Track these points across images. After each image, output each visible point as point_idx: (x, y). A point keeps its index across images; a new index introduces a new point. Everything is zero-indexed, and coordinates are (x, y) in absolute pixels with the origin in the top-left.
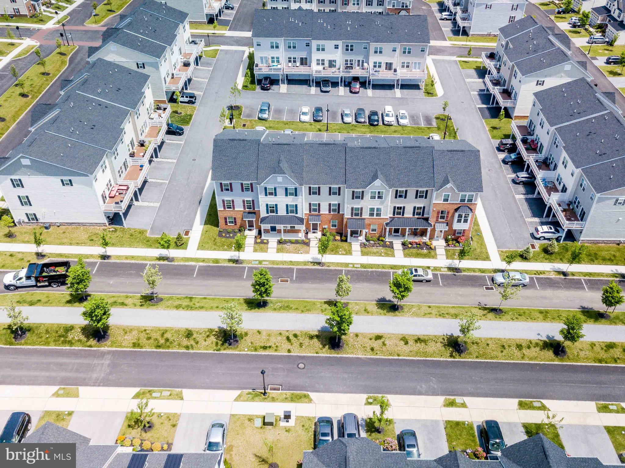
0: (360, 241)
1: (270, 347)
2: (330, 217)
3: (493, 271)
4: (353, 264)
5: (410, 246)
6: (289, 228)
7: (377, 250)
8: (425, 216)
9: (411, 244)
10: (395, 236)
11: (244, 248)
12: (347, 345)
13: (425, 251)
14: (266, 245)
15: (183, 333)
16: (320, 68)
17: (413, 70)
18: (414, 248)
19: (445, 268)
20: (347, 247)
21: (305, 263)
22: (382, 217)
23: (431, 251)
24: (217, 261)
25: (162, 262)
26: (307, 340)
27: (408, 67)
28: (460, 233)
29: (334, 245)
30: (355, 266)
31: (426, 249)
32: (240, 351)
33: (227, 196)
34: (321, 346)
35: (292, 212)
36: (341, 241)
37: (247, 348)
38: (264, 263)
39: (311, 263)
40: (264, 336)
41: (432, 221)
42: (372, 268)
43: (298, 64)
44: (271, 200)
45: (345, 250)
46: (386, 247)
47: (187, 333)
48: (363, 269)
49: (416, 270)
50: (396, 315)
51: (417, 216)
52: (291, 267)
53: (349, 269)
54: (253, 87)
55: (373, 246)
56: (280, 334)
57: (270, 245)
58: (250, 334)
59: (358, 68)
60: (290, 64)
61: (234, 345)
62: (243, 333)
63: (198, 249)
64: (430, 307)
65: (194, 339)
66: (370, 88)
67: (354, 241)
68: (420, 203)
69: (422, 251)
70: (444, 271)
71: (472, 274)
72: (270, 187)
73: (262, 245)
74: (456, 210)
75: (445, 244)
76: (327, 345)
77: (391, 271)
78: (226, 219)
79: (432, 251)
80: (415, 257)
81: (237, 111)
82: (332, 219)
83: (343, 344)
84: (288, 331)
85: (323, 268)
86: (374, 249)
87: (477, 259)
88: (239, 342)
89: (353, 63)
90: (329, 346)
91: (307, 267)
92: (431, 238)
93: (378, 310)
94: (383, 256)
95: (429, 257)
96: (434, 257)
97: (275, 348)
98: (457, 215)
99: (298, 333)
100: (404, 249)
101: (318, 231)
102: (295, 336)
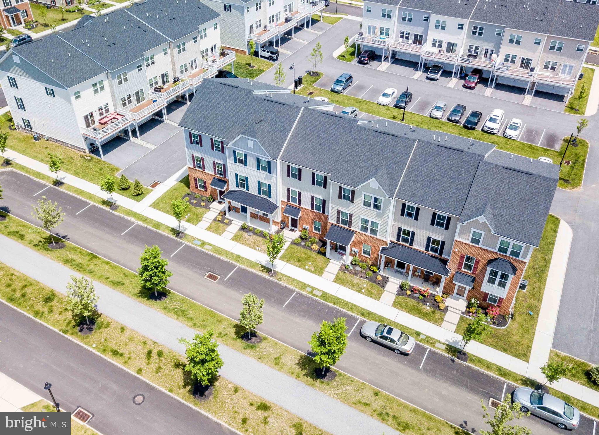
0: (342, 261)
1: (122, 355)
2: (312, 216)
3: (522, 380)
4: (313, 288)
5: (409, 292)
6: (262, 215)
7: (359, 282)
8: (444, 256)
9: (412, 291)
10: (397, 271)
11: (200, 221)
12: (215, 397)
13: (428, 308)
14: (225, 226)
15: (44, 293)
16: (436, 50)
17: (561, 75)
18: (414, 298)
19: (444, 344)
20: (320, 263)
21: (253, 264)
22: (378, 237)
23: (436, 311)
24: (158, 225)
25: (104, 207)
26: (170, 366)
27: (553, 69)
28: (495, 301)
29: (306, 254)
30: (315, 292)
31: (430, 306)
32: (86, 344)
33: (198, 151)
34: (182, 383)
35: (265, 193)
36: (318, 253)
37: (96, 344)
38: (206, 246)
39: (262, 266)
40: (124, 338)
41: (452, 267)
42: (334, 304)
43: (411, 41)
44: (242, 171)
45: (316, 266)
46: (375, 282)
47: (48, 296)
48: (322, 301)
49: (390, 331)
50: (312, 385)
51: (432, 253)
52: (234, 262)
53: (305, 293)
54: (351, 58)
55: (356, 274)
56: (145, 343)
57: (230, 228)
58: (112, 326)
59: (484, 59)
60: (401, 39)
61: (86, 333)
62: (105, 323)
63: (150, 206)
64: (376, 394)
65: (51, 306)
66: (491, 87)
67: (335, 259)
68: (438, 234)
69: (424, 306)
70: (439, 349)
71: (483, 370)
72: (240, 152)
73: (221, 225)
74: (490, 262)
75: (464, 309)
76: (190, 385)
77: (360, 318)
78: (195, 180)
79: (439, 311)
80: (408, 312)
81: (314, 78)
82: (314, 219)
83: (211, 394)
84: (155, 343)
85: (271, 279)
86: (356, 279)
87: (505, 350)
88: (93, 332)
89: (479, 51)
90: (192, 388)
91: (253, 270)
92: (447, 292)
93: (295, 366)
94: (362, 293)
95: (429, 320)
96: (438, 322)
97: (126, 359)
98: (489, 269)
99: (166, 352)
100: (399, 294)
101: (298, 230)
102: (160, 354)
